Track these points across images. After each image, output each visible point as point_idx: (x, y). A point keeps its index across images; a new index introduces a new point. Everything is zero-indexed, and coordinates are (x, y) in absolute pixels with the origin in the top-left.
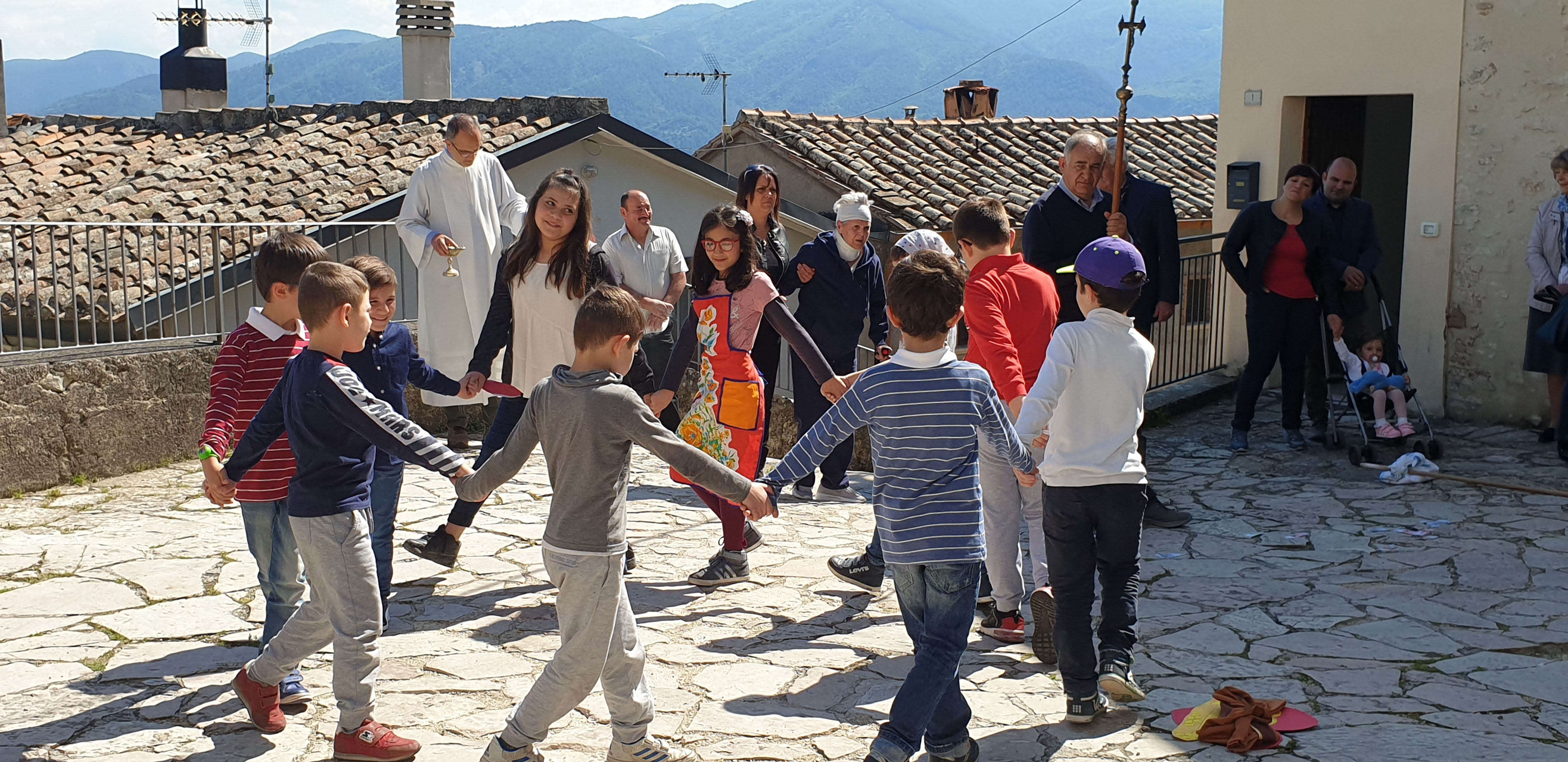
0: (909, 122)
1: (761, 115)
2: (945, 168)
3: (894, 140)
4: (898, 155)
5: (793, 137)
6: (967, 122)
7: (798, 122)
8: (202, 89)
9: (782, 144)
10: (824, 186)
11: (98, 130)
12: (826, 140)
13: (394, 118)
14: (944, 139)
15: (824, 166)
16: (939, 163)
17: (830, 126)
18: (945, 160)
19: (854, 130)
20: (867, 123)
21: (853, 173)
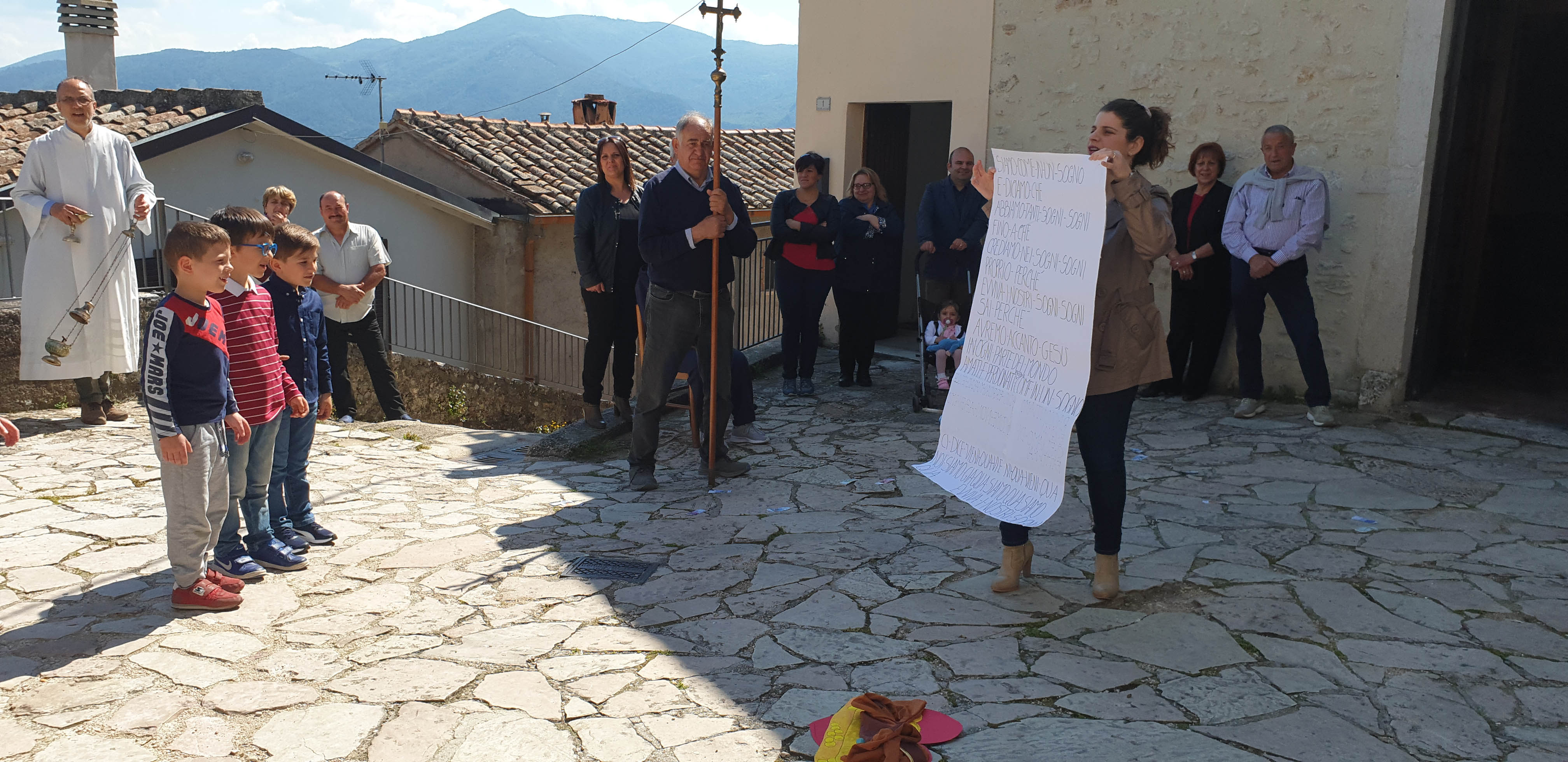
0: (543, 125)
1: (414, 114)
2: (574, 163)
3: (531, 139)
4: (535, 152)
5: (442, 133)
6: (592, 127)
7: (445, 121)
9: (433, 139)
10: (471, 175)
12: (472, 137)
14: (573, 140)
15: (470, 158)
16: (570, 159)
17: (476, 126)
18: (574, 157)
19: (496, 129)
20: (507, 124)
21: (496, 165)
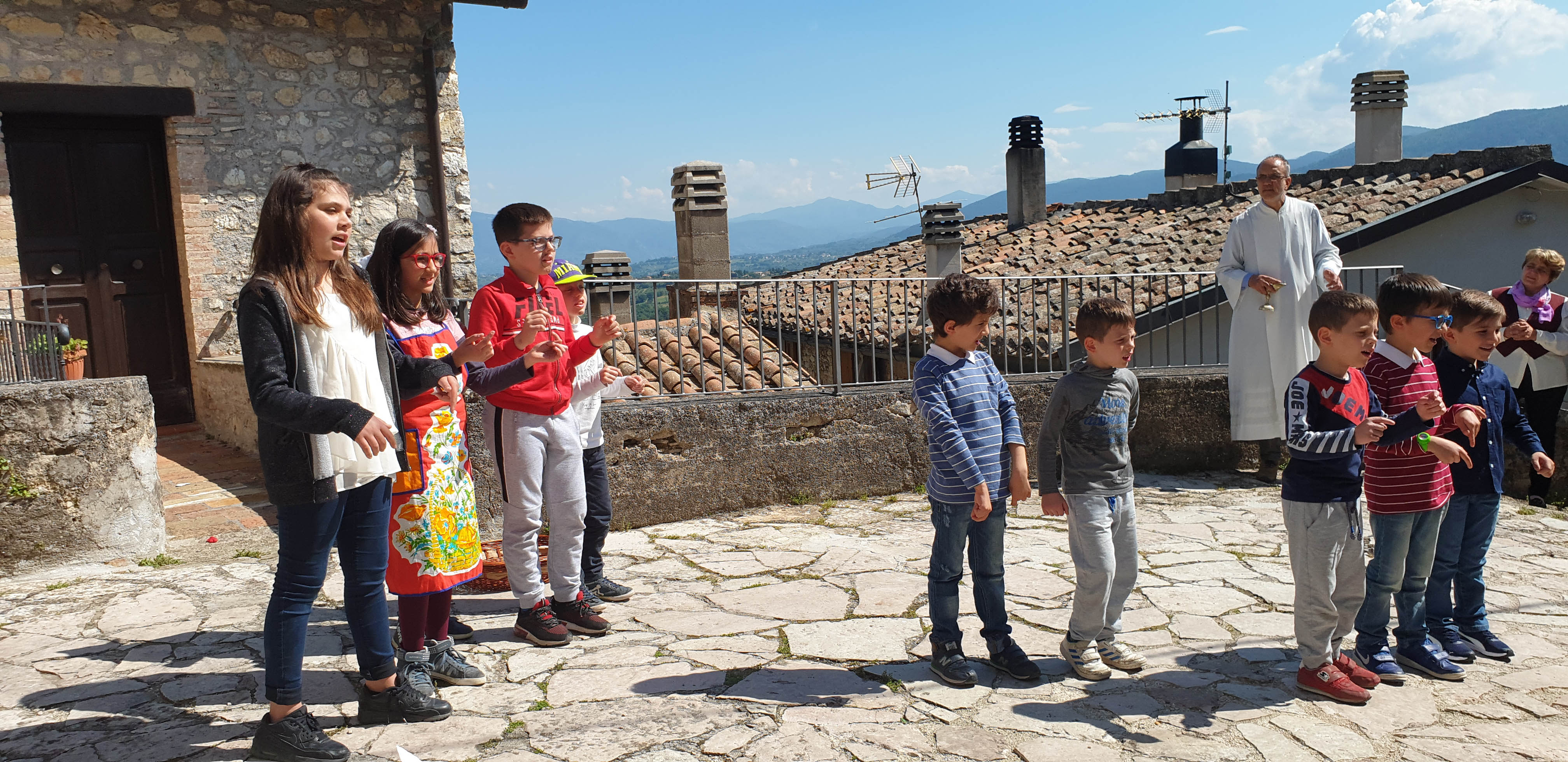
8: (1197, 174)
11: (1107, 211)
13: (1333, 182)
